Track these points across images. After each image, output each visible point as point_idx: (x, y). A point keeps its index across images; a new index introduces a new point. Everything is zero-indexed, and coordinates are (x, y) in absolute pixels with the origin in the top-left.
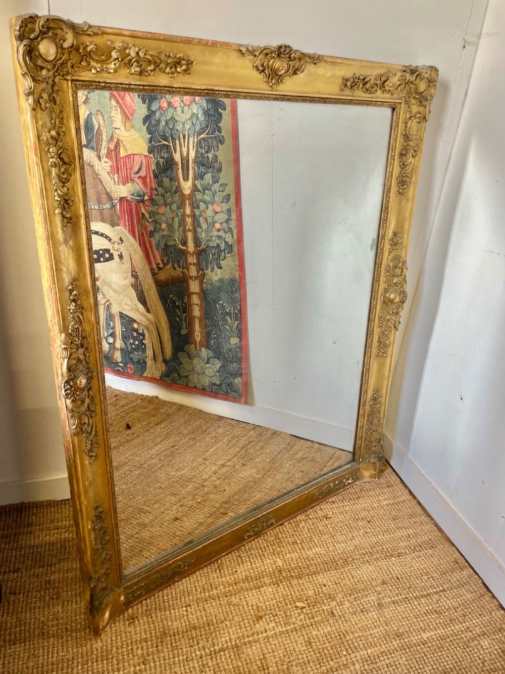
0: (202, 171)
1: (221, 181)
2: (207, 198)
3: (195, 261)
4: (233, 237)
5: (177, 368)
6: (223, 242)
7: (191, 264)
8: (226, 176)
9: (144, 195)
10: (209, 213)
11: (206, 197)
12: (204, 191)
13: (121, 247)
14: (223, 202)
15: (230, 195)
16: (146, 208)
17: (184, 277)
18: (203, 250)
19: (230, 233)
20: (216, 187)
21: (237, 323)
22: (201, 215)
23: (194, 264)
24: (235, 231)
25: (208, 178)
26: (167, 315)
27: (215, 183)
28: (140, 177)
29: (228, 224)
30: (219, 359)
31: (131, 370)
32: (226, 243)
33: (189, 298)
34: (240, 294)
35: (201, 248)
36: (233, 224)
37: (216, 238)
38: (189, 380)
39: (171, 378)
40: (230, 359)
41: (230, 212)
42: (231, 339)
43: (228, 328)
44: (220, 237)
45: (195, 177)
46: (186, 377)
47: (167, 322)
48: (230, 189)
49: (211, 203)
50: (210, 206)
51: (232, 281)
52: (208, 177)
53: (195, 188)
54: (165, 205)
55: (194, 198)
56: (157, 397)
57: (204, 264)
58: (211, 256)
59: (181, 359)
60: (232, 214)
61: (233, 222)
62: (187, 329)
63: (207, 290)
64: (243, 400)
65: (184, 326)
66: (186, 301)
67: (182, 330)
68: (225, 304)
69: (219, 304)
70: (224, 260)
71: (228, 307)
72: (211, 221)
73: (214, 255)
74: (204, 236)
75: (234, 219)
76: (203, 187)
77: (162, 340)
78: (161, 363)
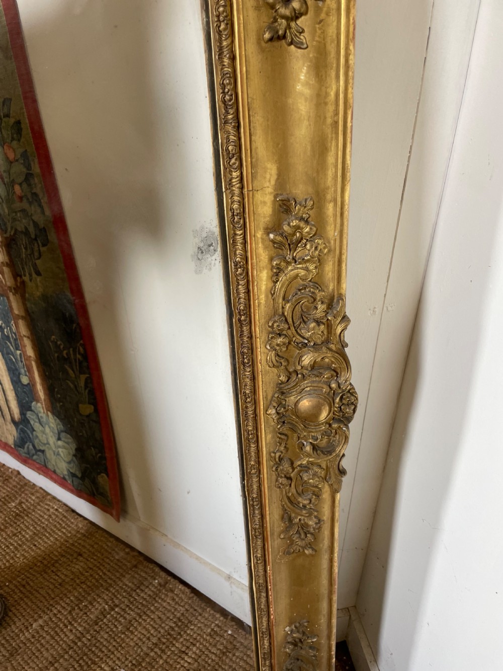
1: (3, 94)
3: (7, 260)
5: (31, 436)
6: (32, 223)
7: (3, 264)
8: (6, 81)
10: (3, 164)
14: (13, 138)
15: (20, 122)
17: (2, 287)
18: (13, 240)
19: (36, 205)
21: (83, 378)
23: (7, 264)
24: (44, 199)
29: (31, 186)
30: (72, 436)
32: (36, 224)
33: (17, 325)
34: (79, 324)
35: (9, 236)
36: (39, 185)
37: (22, 215)
38: (47, 459)
39: (26, 449)
40: (85, 440)
41: (27, 159)
42: (80, 405)
43: (72, 386)
44: (25, 213)
46: (43, 451)
48: (17, 109)
56: (19, 473)
57: (20, 265)
58: (24, 250)
59: (32, 422)
60: (32, 163)
61: (36, 180)
62: (27, 376)
63: (33, 313)
64: (114, 513)
65: (22, 371)
66: (14, 329)
67: (21, 376)
68: (59, 343)
69: (52, 342)
70: (39, 258)
71: (64, 348)
72: (8, 181)
73: (26, 248)
74: (6, 212)
75: (38, 176)
77: (5, 389)
78: (10, 424)
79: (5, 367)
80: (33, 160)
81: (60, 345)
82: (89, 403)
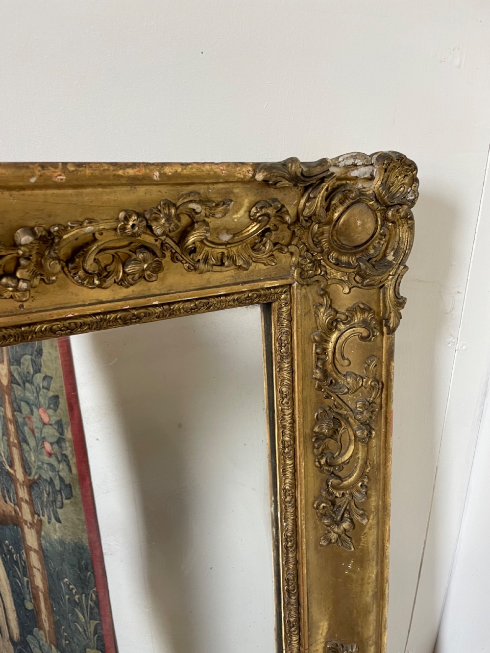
0: (16, 352)
1: (43, 371)
2: (30, 396)
3: (27, 497)
4: (70, 470)
6: (57, 477)
7: (22, 500)
8: (49, 362)
10: (35, 422)
11: (28, 394)
12: (24, 384)
14: (49, 408)
15: (57, 397)
17: (17, 518)
18: (35, 482)
19: (65, 464)
20: (38, 379)
21: (93, 623)
22: (25, 424)
23: (27, 501)
24: (73, 461)
25: (27, 364)
26: (6, 569)
27: (36, 372)
29: (62, 447)
32: (62, 480)
33: (28, 555)
34: (93, 572)
35: (32, 477)
36: (70, 449)
37: (48, 467)
41: (61, 426)
42: (88, 650)
43: (81, 630)
44: (52, 467)
45: (10, 360)
47: (8, 581)
48: (58, 385)
49: (36, 406)
50: (34, 410)
51: (78, 548)
52: (28, 362)
53: (12, 377)
55: (12, 394)
57: (39, 506)
58: (45, 495)
59: (32, 647)
60: (65, 431)
61: (67, 444)
62: (32, 602)
63: (47, 550)
65: (28, 597)
66: (24, 556)
67: (25, 600)
68: (71, 587)
69: (64, 583)
70: (61, 508)
71: (76, 593)
72: (39, 435)
73: (48, 494)
74: (33, 458)
75: (69, 441)
76: (21, 378)
77: (6, 606)
78: (8, 641)
80: (67, 428)
81: (73, 589)
82: (97, 649)
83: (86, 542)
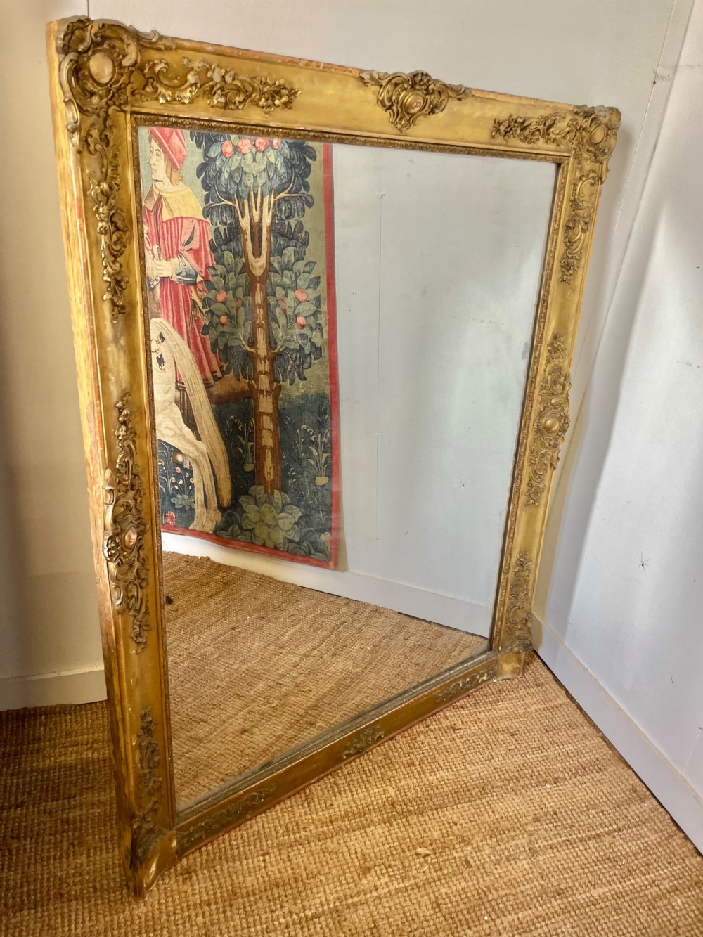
0: (280, 244)
1: (308, 258)
2: (287, 281)
3: (267, 369)
4: (322, 336)
5: (239, 517)
6: (309, 343)
7: (261, 373)
8: (314, 250)
9: (197, 276)
10: (290, 302)
11: (285, 279)
12: (283, 271)
13: (162, 347)
14: (309, 287)
15: (319, 277)
16: (199, 292)
17: (251, 391)
18: (280, 354)
19: (318, 331)
20: (300, 266)
21: (325, 455)
22: (277, 305)
23: (266, 373)
24: (325, 329)
25: (288, 254)
27: (298, 260)
28: (191, 249)
29: (316, 318)
30: (298, 506)
31: (172, 521)
32: (313, 344)
33: (258, 421)
34: (331, 415)
35: (276, 351)
36: (324, 319)
37: (299, 337)
38: (255, 536)
39: (229, 532)
40: (315, 506)
41: (320, 301)
42: (317, 478)
43: (313, 463)
44: (303, 336)
45: (271, 252)
46: (251, 530)
47: (226, 454)
48: (320, 269)
49: (292, 289)
50: (291, 293)
51: (321, 397)
52: (289, 252)
53: (269, 267)
54: (227, 289)
55: (268, 281)
56: (208, 559)
57: (281, 373)
58: (290, 362)
59: (243, 506)
60: (322, 304)
61: (322, 315)
62: (253, 463)
63: (285, 409)
64: (331, 563)
65: (250, 460)
66: (254, 424)
67: (246, 464)
68: (309, 430)
69: (301, 430)
70: (310, 368)
71: (313, 434)
72: (291, 313)
73: (294, 361)
74: (281, 334)
75: (325, 312)
76: (281, 266)
77: (218, 479)
78: (215, 510)
79: (227, 459)
80: (324, 302)
83: (328, 392)
